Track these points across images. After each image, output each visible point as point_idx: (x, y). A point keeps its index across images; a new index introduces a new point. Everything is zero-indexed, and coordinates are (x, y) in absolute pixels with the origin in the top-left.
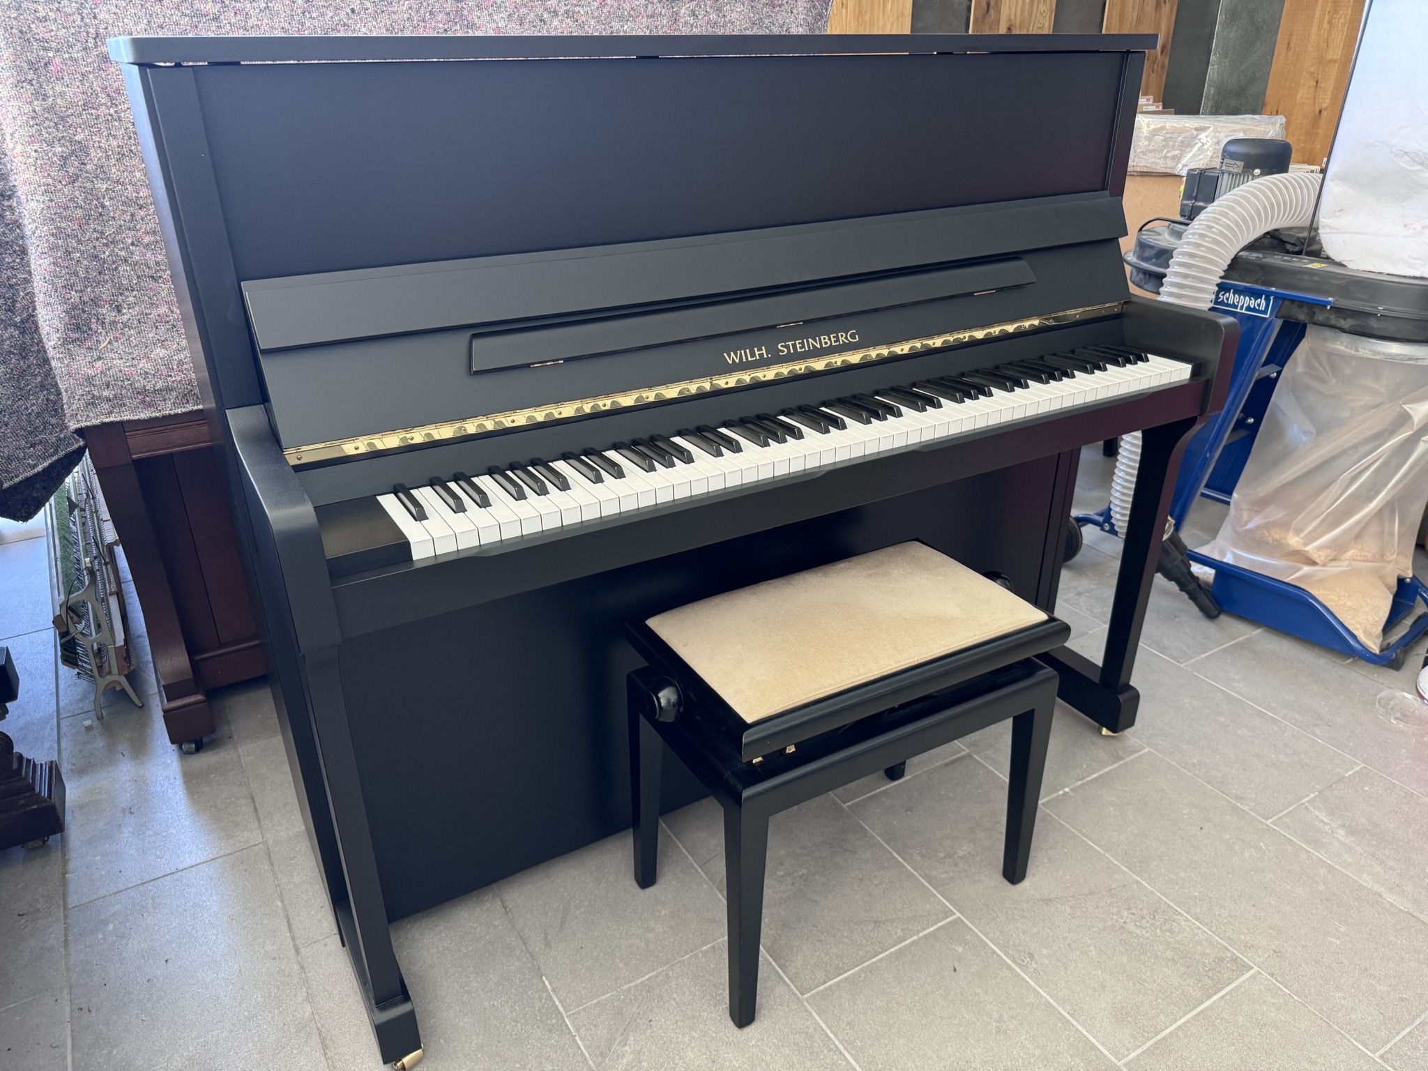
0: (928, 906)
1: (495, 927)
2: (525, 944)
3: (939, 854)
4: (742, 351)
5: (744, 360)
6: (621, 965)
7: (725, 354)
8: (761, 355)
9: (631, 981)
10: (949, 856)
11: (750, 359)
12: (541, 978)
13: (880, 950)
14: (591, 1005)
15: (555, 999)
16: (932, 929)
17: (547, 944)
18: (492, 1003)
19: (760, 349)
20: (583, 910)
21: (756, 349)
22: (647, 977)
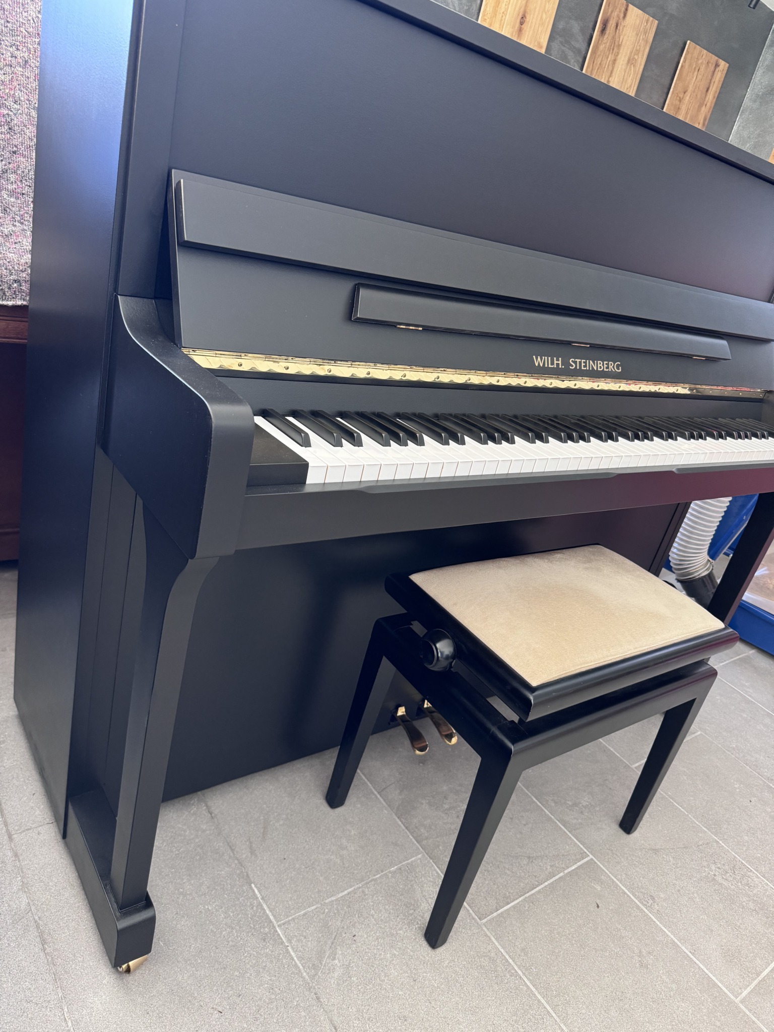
0: (567, 847)
1: (204, 831)
2: (233, 850)
3: (568, 802)
4: (546, 358)
5: (546, 366)
6: (321, 878)
7: (534, 357)
8: (558, 364)
9: (332, 896)
10: (575, 805)
11: (550, 366)
12: (250, 885)
13: (537, 883)
14: (299, 916)
15: (265, 907)
16: (573, 868)
17: (253, 852)
18: (207, 907)
19: (558, 360)
20: (281, 822)
21: (555, 358)
22: (346, 892)
